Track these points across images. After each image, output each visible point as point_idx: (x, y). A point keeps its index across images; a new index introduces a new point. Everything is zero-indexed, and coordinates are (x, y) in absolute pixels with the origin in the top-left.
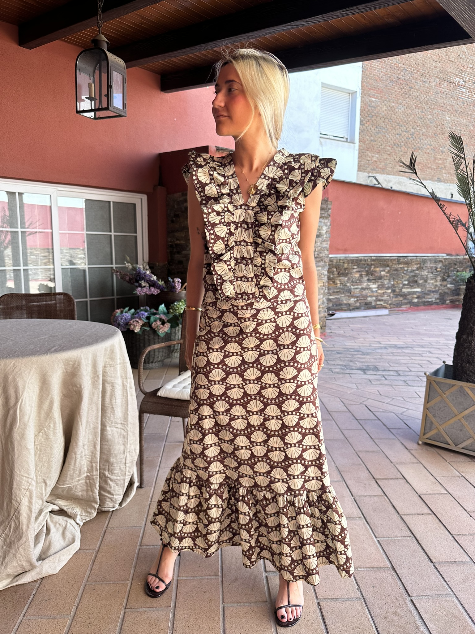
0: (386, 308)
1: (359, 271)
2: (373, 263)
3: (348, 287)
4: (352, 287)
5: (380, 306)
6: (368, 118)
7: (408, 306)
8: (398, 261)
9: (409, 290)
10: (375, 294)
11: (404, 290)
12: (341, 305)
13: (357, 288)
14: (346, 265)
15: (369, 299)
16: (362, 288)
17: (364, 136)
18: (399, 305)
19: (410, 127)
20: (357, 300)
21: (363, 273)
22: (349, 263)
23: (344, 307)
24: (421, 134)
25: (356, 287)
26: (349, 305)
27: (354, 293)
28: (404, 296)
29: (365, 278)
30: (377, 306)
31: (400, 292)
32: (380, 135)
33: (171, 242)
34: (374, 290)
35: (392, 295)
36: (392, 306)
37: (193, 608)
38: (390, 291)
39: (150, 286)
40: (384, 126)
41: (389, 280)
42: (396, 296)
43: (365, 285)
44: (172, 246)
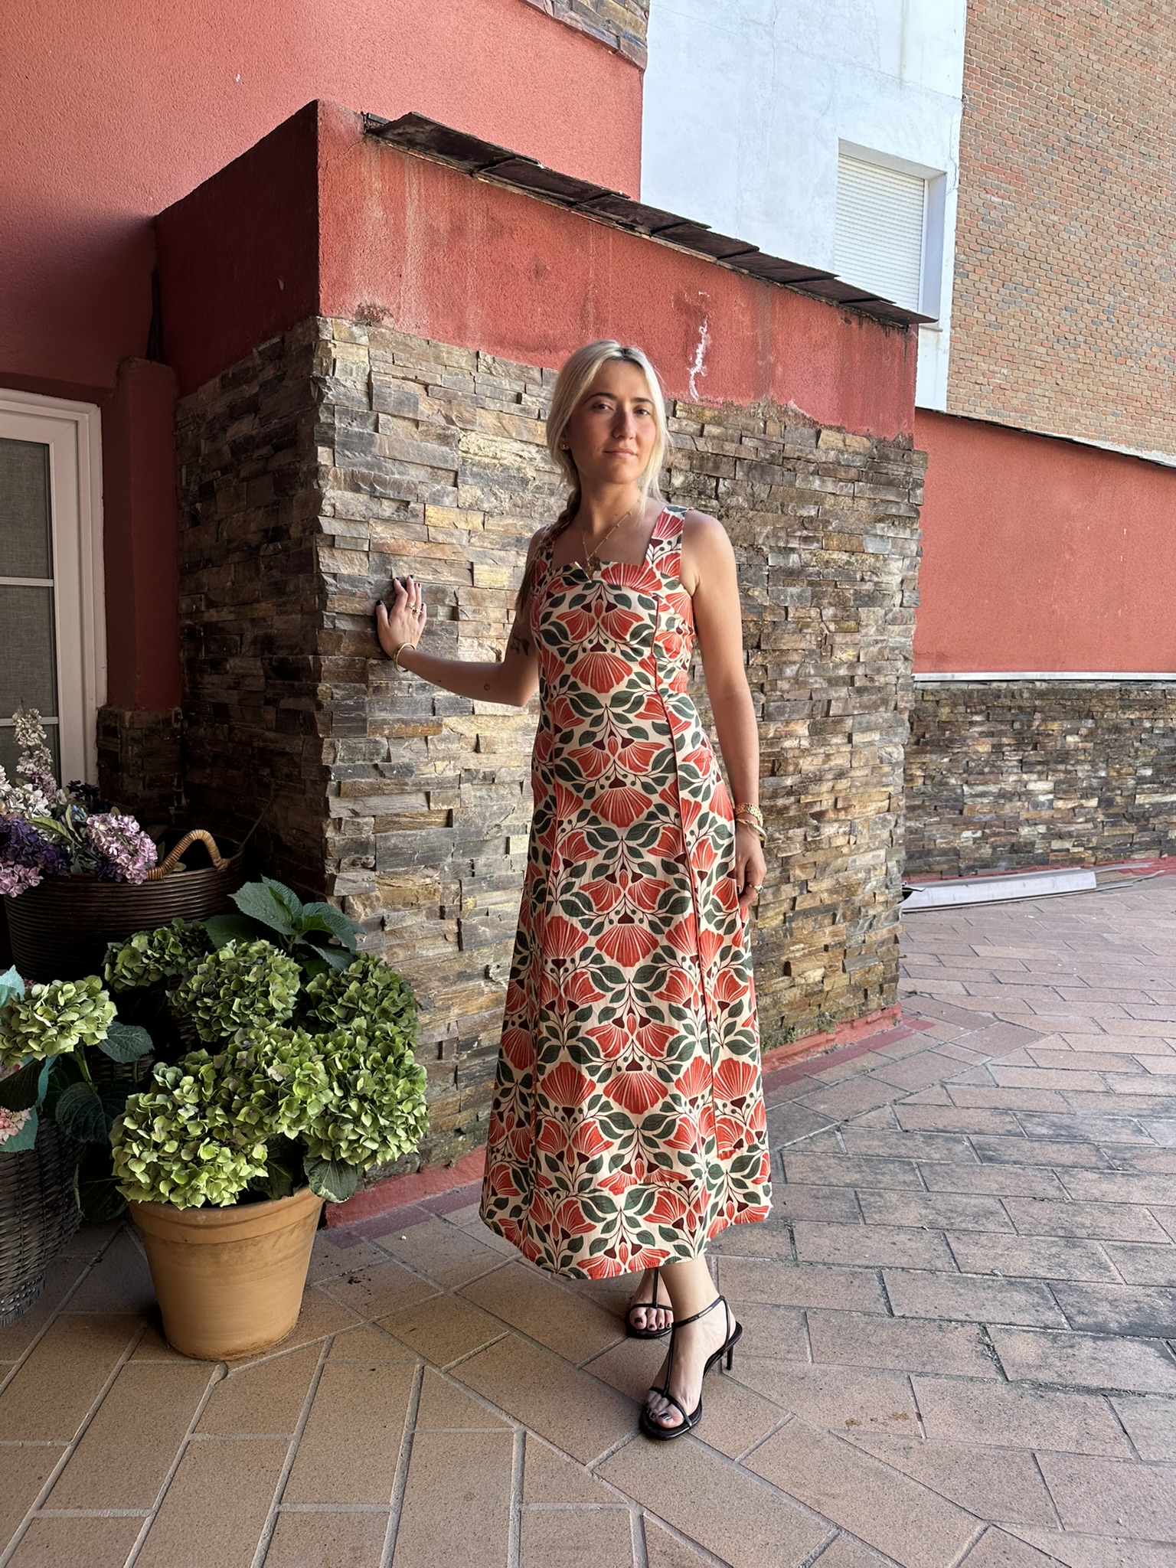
0: (1077, 862)
1: (991, 734)
2: (1037, 703)
3: (953, 790)
4: (965, 788)
5: (1061, 856)
6: (979, 256)
7: (1153, 854)
8: (1123, 695)
9: (1157, 798)
10: (1046, 814)
11: (1140, 799)
12: (929, 853)
13: (982, 795)
14: (944, 712)
15: (1025, 831)
16: (1003, 795)
17: (968, 311)
18: (1122, 852)
19: (1104, 289)
20: (984, 837)
21: (1005, 740)
22: (955, 705)
23: (940, 863)
24: (1134, 310)
25: (980, 788)
26: (956, 852)
27: (972, 809)
28: (1141, 818)
29: (1013, 759)
30: (1052, 857)
31: (1127, 805)
32: (1013, 309)
34: (1042, 798)
35: (1101, 817)
36: (1100, 854)
38: (1094, 802)
40: (1027, 283)
41: (1093, 763)
42: (1115, 820)
43: (1010, 781)
44: (191, 633)
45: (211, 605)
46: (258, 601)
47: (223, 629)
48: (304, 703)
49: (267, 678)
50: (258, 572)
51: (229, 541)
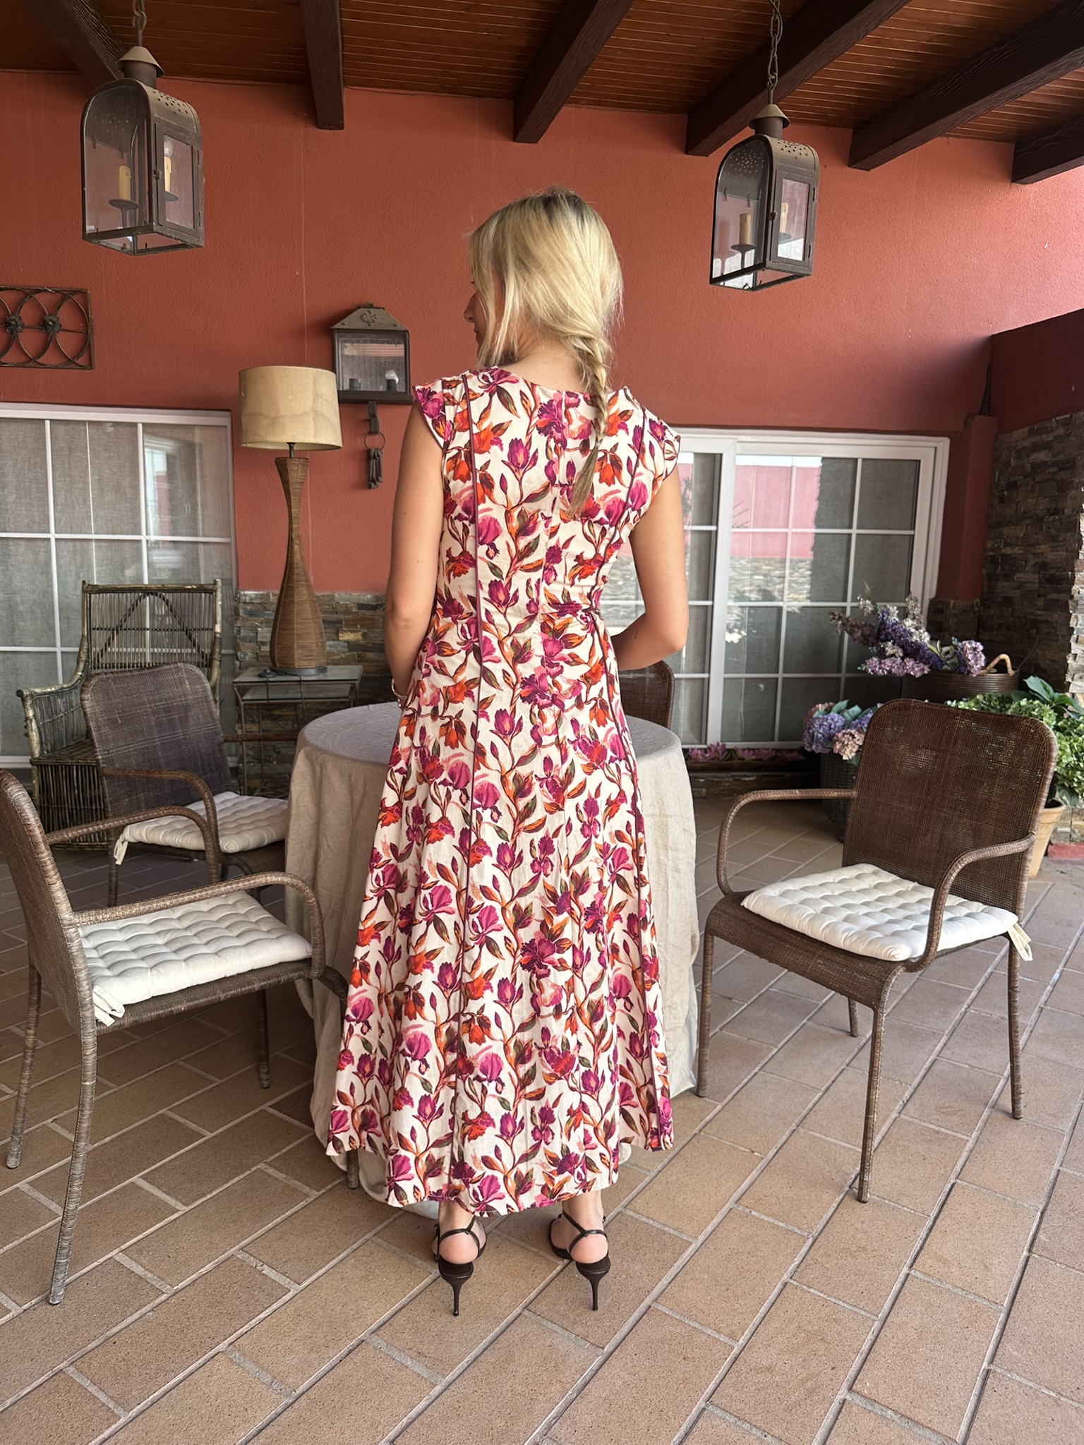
33: (992, 550)
37: (642, 1374)
39: (907, 655)
44: (993, 559)
45: (1007, 545)
46: (1039, 544)
47: (1014, 558)
48: (1063, 596)
49: (1040, 583)
50: (1041, 529)
51: (1024, 513)
